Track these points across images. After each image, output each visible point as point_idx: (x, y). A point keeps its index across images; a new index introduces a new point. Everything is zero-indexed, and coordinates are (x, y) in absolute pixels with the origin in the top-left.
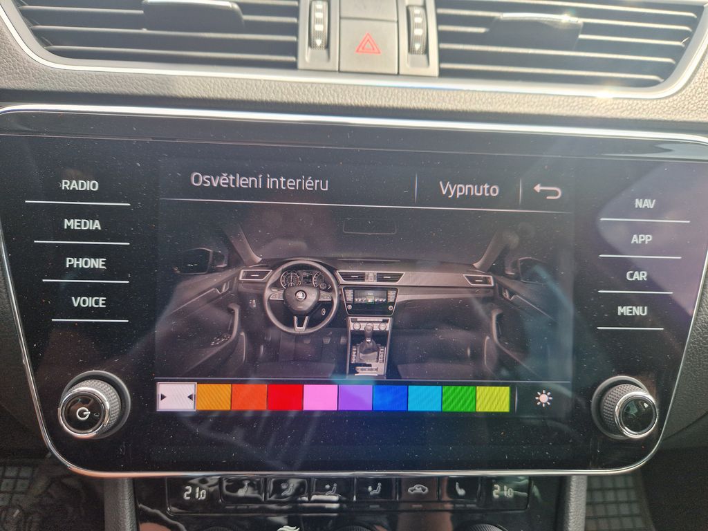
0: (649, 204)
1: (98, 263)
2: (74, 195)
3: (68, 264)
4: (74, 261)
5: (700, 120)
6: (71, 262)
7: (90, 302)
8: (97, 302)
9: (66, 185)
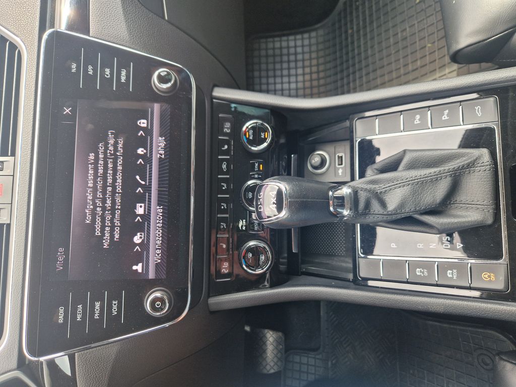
0: (74, 66)
1: (98, 305)
2: (66, 317)
3: (97, 318)
4: (96, 315)
5: (37, 33)
6: (96, 316)
7: (115, 307)
8: (115, 304)
9: (61, 321)
